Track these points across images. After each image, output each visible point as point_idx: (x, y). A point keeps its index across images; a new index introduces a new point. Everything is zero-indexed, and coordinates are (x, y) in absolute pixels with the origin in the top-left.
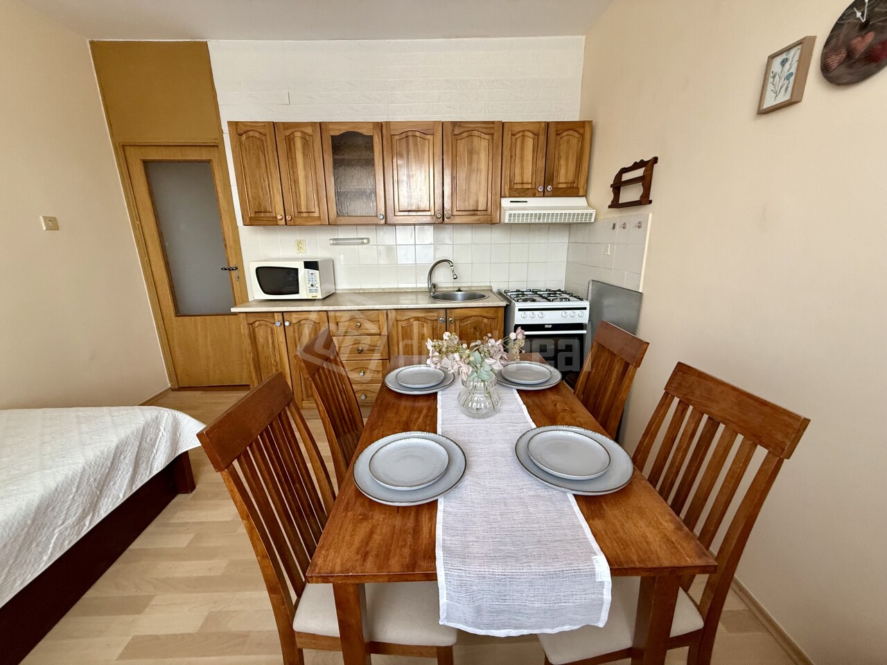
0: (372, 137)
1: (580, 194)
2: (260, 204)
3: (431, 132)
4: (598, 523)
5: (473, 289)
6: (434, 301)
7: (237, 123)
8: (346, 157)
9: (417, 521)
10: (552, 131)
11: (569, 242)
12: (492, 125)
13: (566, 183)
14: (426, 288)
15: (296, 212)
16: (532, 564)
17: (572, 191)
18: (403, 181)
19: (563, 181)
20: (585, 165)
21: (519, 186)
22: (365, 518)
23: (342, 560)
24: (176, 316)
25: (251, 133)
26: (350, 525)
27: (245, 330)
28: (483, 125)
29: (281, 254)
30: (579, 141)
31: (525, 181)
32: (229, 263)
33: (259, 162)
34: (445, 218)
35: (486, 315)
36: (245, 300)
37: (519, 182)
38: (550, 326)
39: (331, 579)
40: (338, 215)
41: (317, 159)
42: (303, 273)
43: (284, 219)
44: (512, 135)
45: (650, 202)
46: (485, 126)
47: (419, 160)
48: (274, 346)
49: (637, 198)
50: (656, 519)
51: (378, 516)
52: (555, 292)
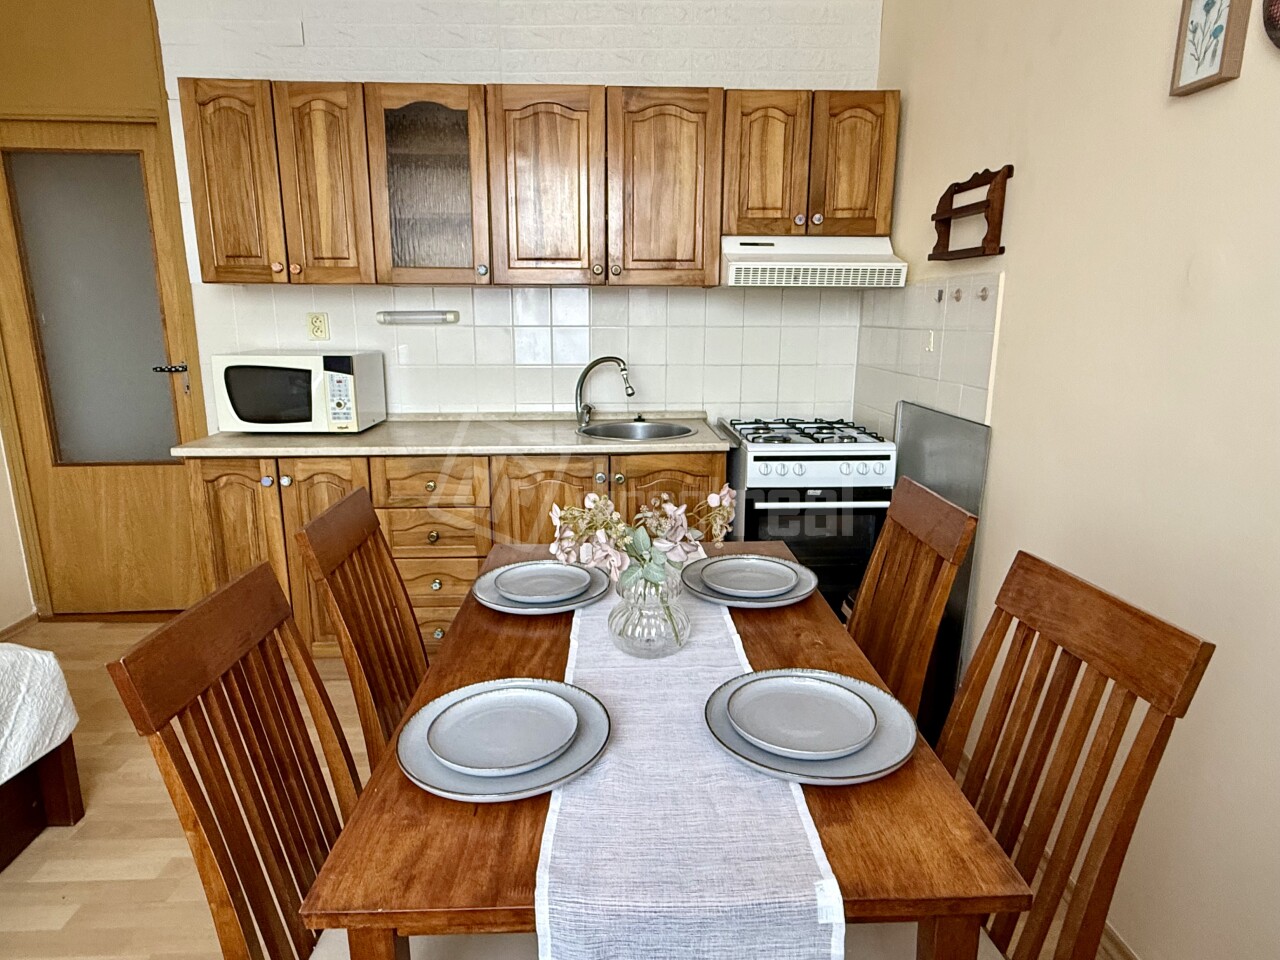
0: (465, 114)
1: (878, 232)
2: (237, 241)
3: (583, 106)
4: (838, 832)
5: (667, 416)
6: (587, 440)
7: (196, 81)
8: (414, 151)
9: (509, 827)
10: (822, 107)
11: (861, 326)
12: (705, 96)
13: (851, 209)
14: (572, 414)
15: (310, 258)
16: (705, 894)
17: (862, 224)
18: (527, 200)
19: (845, 206)
20: (887, 175)
21: (759, 214)
22: (413, 823)
23: (366, 890)
24: (56, 464)
25: (224, 102)
26: (387, 835)
27: (198, 495)
28: (685, 95)
29: (278, 340)
30: (873, 129)
31: (769, 202)
32: (169, 357)
33: (239, 157)
34: (611, 275)
35: (689, 468)
36: (200, 434)
37: (757, 205)
38: (819, 492)
39: (345, 921)
40: (395, 265)
41: (355, 154)
42: (321, 380)
43: (285, 271)
44: (743, 114)
45: (1002, 251)
46: (689, 96)
47: (561, 160)
48: (256, 527)
49: (978, 243)
50: (941, 824)
51: (437, 821)
52: (831, 426)
